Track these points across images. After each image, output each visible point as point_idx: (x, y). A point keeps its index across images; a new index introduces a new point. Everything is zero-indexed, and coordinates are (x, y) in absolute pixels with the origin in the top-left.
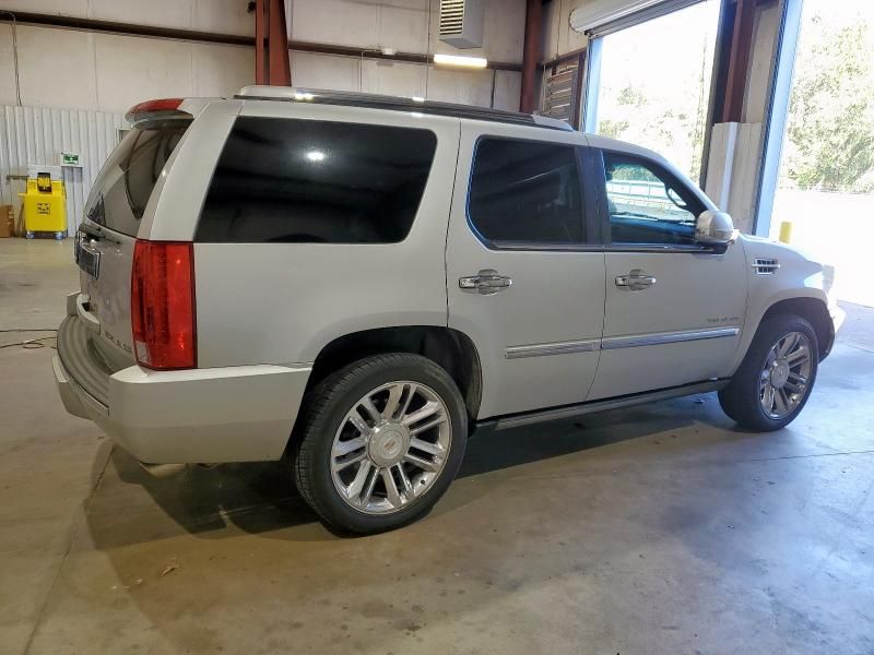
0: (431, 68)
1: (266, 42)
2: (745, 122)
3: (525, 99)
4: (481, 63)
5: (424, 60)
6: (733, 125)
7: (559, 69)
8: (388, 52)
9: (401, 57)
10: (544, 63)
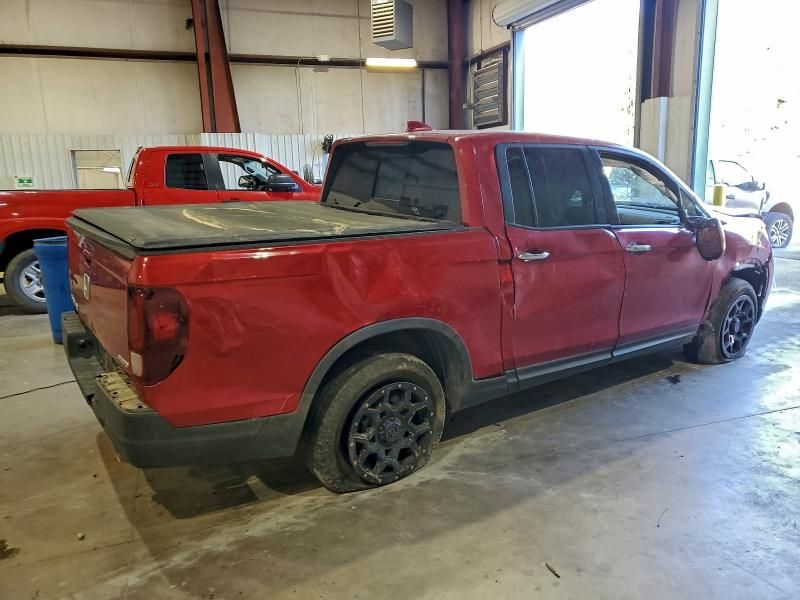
0: (364, 71)
1: (207, 57)
2: (672, 96)
3: (454, 95)
4: (411, 63)
5: (356, 64)
6: (663, 99)
7: (484, 64)
8: (324, 58)
9: (334, 63)
10: (469, 59)
